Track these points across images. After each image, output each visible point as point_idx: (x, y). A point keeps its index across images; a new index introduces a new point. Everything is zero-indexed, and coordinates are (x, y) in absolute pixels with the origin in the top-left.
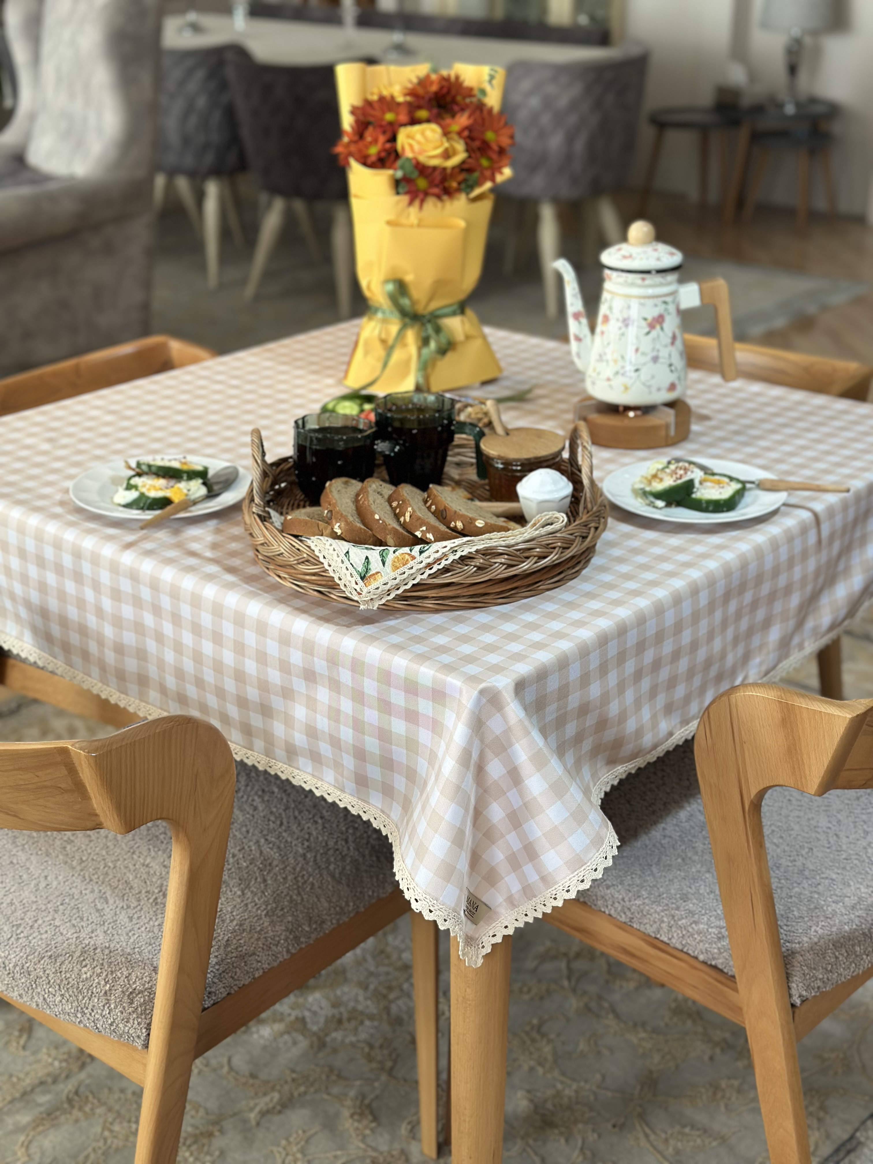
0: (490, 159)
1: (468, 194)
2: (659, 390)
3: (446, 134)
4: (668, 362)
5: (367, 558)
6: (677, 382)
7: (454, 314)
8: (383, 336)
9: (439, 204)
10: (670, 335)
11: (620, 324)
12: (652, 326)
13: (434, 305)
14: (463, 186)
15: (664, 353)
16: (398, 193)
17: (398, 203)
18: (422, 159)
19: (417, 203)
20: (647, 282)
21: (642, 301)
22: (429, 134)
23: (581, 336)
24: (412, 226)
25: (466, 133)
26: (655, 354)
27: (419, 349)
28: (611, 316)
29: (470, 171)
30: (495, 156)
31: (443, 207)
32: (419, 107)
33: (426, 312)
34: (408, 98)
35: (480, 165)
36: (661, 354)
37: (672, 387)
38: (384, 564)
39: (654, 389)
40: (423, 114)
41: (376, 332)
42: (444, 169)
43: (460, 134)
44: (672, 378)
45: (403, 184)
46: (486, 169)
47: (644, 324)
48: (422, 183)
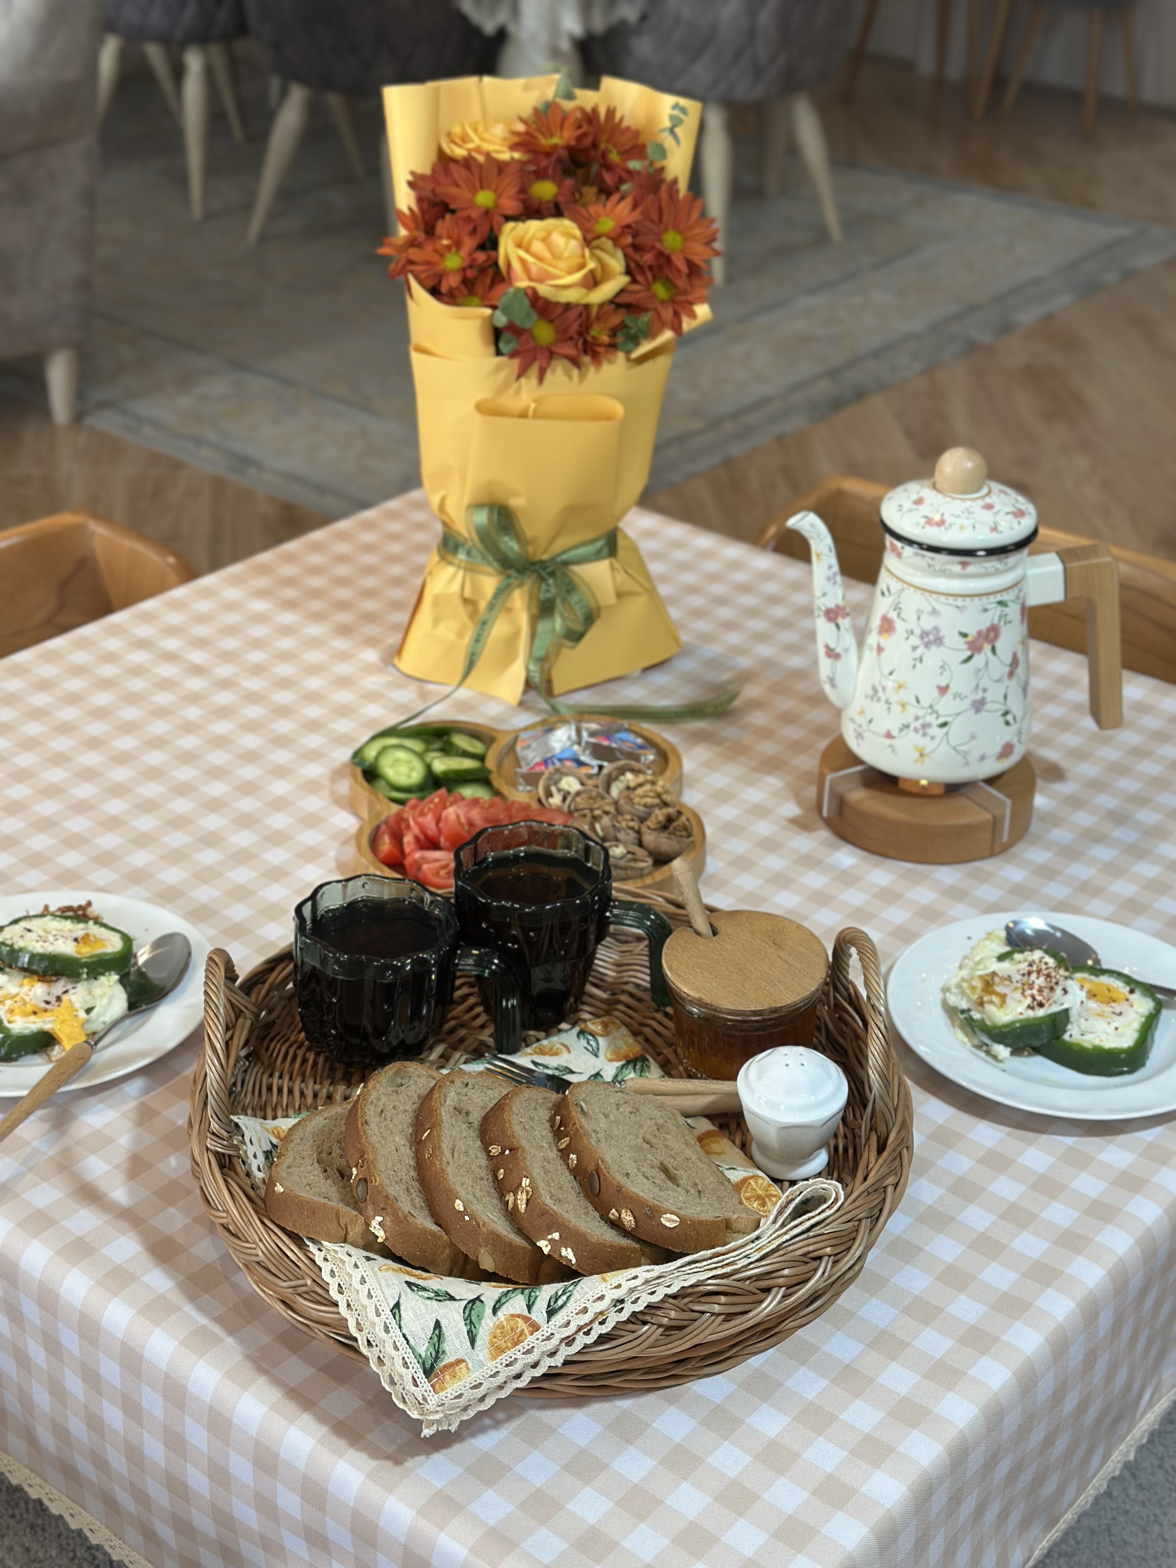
0: (670, 283)
1: (628, 353)
2: (983, 758)
3: (590, 240)
4: (1003, 708)
5: (438, 1325)
6: (1015, 741)
7: (597, 556)
8: (467, 594)
9: (575, 372)
10: (1009, 661)
11: (915, 640)
12: (975, 647)
13: (561, 543)
14: (620, 338)
15: (995, 694)
16: (498, 353)
17: (498, 369)
18: (543, 290)
19: (534, 370)
20: (970, 569)
21: (960, 602)
22: (558, 240)
23: (838, 650)
24: (523, 415)
25: (629, 239)
26: (979, 696)
27: (534, 622)
28: (898, 624)
29: (632, 308)
30: (681, 283)
31: (582, 377)
32: (540, 175)
33: (545, 557)
34: (517, 155)
35: (654, 296)
36: (989, 696)
37: (1007, 750)
38: (473, 1342)
39: (973, 758)
40: (546, 190)
41: (456, 587)
42: (587, 307)
43: (616, 240)
44: (1008, 735)
45: (506, 336)
46: (663, 302)
47: (960, 643)
48: (544, 333)
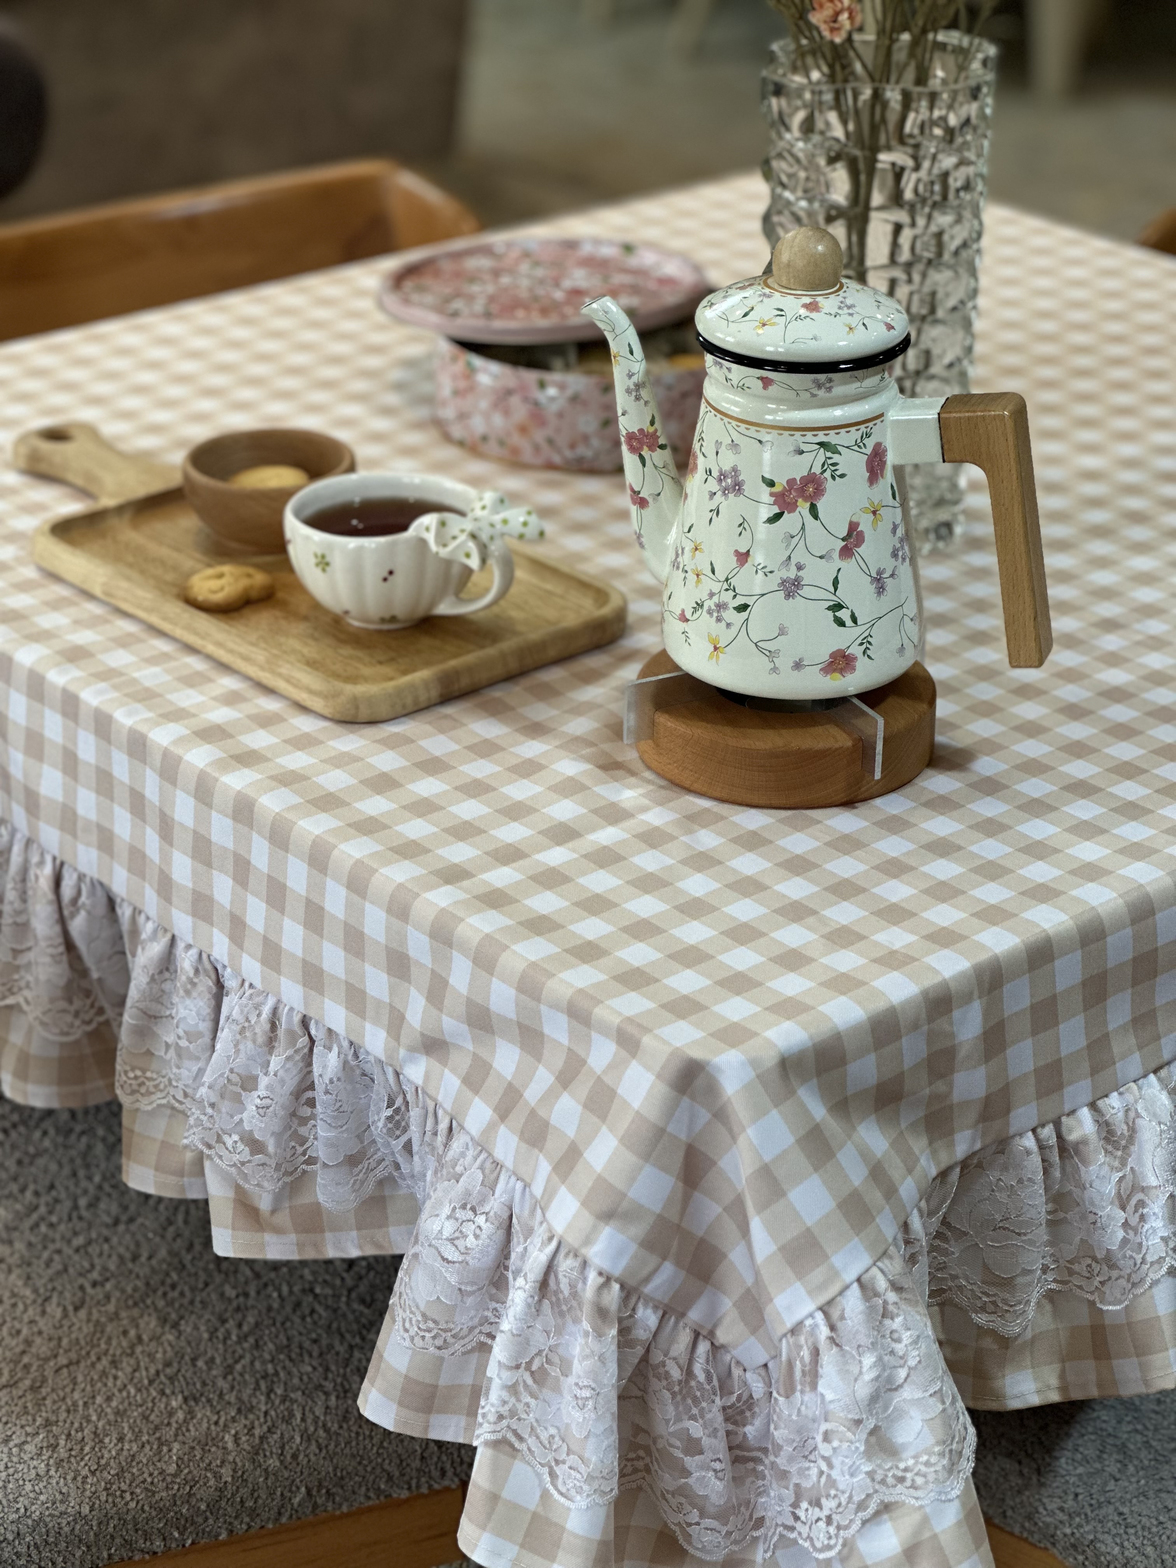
2: (798, 666)
4: (829, 599)
10: (842, 531)
12: (785, 502)
15: (817, 575)
20: (775, 391)
21: (764, 435)
23: (642, 496)
26: (792, 573)
28: (700, 461)
36: (808, 578)
37: (840, 664)
39: (785, 662)
44: (841, 640)
47: (765, 493)
